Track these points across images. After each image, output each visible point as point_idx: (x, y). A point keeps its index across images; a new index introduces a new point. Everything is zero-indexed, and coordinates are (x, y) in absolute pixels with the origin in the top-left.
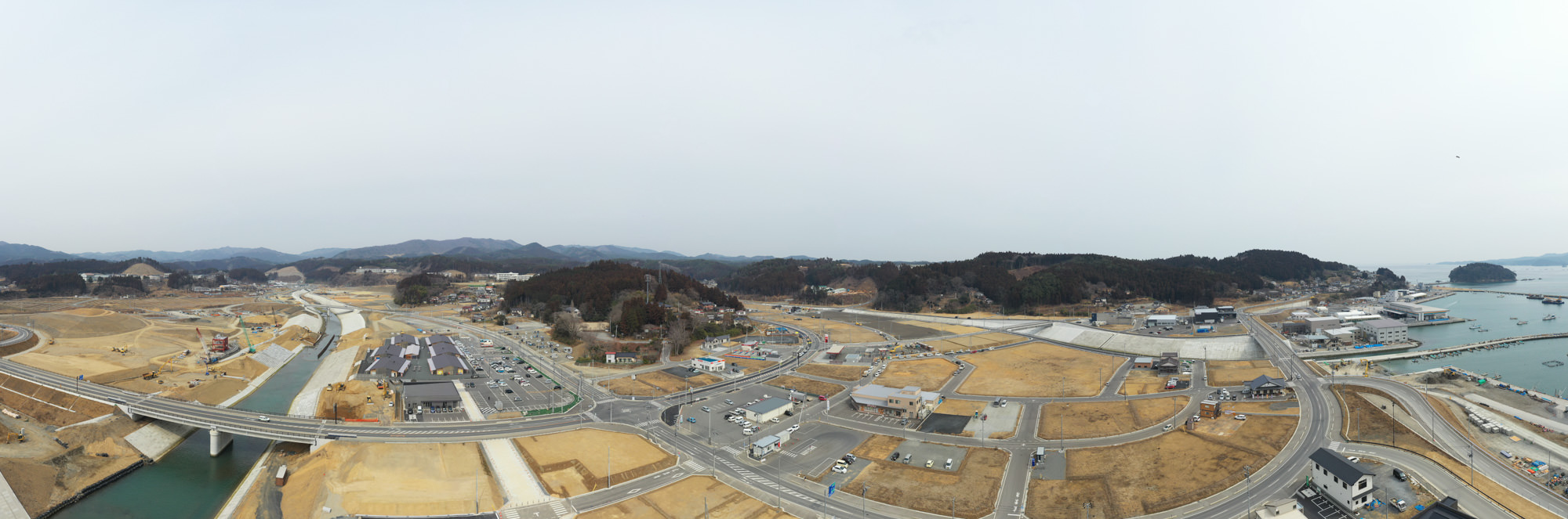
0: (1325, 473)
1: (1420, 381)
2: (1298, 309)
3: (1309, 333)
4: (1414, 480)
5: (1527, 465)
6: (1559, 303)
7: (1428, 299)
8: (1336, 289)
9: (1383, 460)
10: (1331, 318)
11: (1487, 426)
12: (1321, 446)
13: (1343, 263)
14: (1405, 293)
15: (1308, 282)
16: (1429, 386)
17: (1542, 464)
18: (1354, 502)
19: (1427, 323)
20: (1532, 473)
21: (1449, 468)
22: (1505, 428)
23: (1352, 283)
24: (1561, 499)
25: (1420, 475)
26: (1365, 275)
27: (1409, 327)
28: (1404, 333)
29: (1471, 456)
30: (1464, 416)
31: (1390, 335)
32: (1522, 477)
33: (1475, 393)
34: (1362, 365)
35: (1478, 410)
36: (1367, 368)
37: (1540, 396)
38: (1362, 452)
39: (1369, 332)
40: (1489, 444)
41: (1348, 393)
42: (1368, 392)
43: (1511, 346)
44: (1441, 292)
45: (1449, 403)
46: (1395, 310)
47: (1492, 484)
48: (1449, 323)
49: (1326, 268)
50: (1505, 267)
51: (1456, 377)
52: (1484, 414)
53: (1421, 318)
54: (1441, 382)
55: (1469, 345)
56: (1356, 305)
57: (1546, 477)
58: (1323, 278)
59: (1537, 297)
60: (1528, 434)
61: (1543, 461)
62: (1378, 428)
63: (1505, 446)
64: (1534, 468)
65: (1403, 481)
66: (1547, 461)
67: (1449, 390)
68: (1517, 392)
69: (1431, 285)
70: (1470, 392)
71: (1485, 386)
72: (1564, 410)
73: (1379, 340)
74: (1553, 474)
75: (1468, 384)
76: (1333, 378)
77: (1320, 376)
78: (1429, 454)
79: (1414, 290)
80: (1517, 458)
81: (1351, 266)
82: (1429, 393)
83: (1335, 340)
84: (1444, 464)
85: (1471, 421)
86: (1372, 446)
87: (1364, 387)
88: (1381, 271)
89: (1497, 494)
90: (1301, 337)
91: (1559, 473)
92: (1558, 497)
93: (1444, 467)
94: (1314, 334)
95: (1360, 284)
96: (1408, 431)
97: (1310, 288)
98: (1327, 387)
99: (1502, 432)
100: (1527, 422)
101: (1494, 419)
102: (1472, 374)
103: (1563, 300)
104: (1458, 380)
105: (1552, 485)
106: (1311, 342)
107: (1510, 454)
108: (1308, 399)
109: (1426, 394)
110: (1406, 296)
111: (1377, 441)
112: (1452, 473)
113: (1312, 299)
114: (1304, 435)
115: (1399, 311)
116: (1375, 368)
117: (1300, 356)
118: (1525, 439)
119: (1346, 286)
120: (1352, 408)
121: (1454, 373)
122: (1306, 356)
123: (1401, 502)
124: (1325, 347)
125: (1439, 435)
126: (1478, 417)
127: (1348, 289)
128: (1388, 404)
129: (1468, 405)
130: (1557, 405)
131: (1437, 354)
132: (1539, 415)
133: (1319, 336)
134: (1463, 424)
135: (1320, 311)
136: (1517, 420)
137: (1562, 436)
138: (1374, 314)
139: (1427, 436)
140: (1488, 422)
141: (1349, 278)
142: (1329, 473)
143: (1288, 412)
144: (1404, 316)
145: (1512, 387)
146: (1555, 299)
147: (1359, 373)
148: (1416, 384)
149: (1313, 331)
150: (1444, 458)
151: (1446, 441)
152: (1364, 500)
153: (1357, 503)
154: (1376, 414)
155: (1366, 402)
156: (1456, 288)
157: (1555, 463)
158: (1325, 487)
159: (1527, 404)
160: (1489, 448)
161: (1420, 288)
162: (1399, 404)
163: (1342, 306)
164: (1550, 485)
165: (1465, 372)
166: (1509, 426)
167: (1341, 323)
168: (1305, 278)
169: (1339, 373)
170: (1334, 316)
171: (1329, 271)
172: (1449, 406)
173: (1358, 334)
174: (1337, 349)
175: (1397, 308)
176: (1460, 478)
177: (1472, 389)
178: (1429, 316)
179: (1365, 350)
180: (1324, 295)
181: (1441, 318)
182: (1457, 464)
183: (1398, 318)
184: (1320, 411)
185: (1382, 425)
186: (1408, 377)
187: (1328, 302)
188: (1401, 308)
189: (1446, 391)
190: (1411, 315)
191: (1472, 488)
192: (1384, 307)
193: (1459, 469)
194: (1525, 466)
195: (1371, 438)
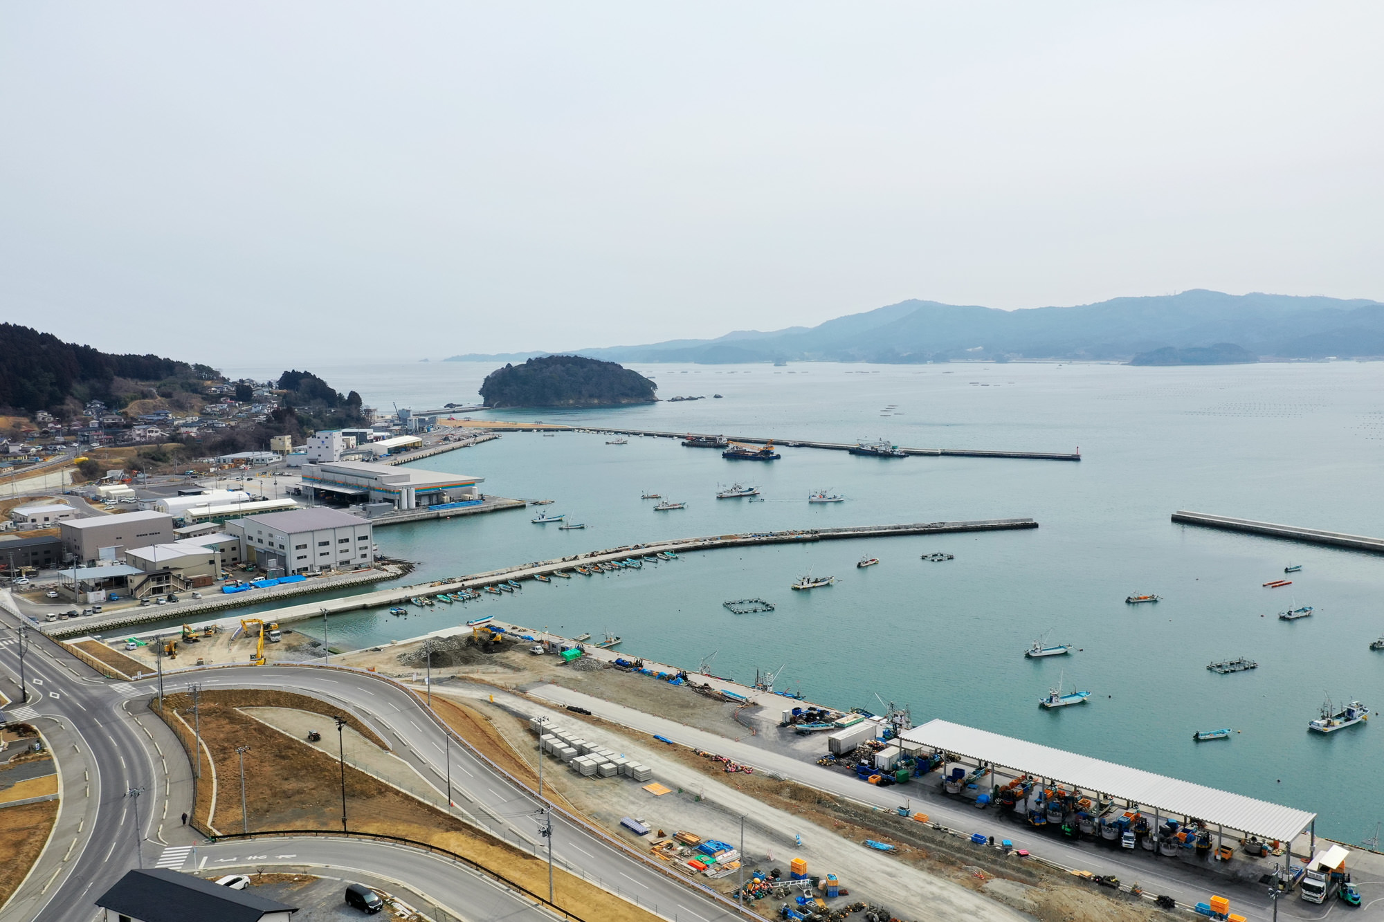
1: (409, 662)
2: (32, 499)
3: (77, 562)
4: (401, 906)
5: (687, 851)
6: (766, 457)
7: (428, 452)
8: (156, 433)
9: (315, 871)
10: (148, 515)
11: (586, 761)
12: (132, 864)
13: (174, 359)
14: (362, 439)
15: (62, 417)
16: (436, 673)
17: (724, 847)
19: (424, 513)
20: (699, 870)
21: (493, 866)
22: (631, 765)
23: (205, 415)
25: (418, 892)
26: (244, 392)
27: (376, 527)
28: (363, 543)
29: (547, 833)
30: (528, 739)
31: (324, 549)
32: (675, 878)
33: (553, 682)
34: (248, 634)
35: (562, 724)
36: (260, 641)
37: (718, 686)
38: (255, 861)
39: (264, 546)
40: (592, 803)
41: (209, 713)
42: (268, 704)
43: (647, 564)
44: (458, 433)
45: (489, 711)
46: (334, 483)
47: (601, 898)
48: (483, 513)
50: (626, 366)
51: (505, 645)
52: (578, 732)
53: (409, 501)
54: (466, 661)
55: (537, 565)
56: (221, 474)
57: (734, 878)
58: (112, 403)
59: (711, 443)
61: (726, 842)
62: (300, 792)
63: (631, 807)
64: (705, 858)
65: (374, 912)
66: (735, 842)
67: (487, 678)
68: (662, 677)
69: (433, 415)
71: (580, 663)
72: (779, 719)
73: (294, 564)
74: (752, 871)
75: (535, 661)
76: (161, 678)
77: (119, 679)
78: (437, 837)
79: (386, 429)
80: (661, 835)
81: (200, 368)
82: (436, 689)
83: (161, 576)
84: (479, 860)
85: (545, 751)
86: (286, 839)
87: (256, 692)
88: (291, 380)
89: (613, 920)
90: (50, 579)
91: (765, 870)
93: (478, 866)
94: (92, 563)
95: (231, 417)
96: (383, 789)
97: (70, 433)
98: (143, 705)
99: (625, 774)
100: (686, 749)
101: (604, 743)
102: (545, 637)
103: (777, 450)
104: (508, 654)
105: (749, 897)
106: (84, 587)
107: (645, 826)
108: (84, 746)
109: (427, 694)
110: (366, 447)
111: (298, 825)
112: (499, 877)
113: (81, 465)
114: (77, 846)
115: (346, 485)
116: (285, 640)
117: (52, 632)
118: (680, 790)
119: (188, 423)
120: (223, 750)
121: (499, 636)
122: (70, 629)
124: (130, 596)
125: (464, 790)
126: (563, 740)
127: (194, 432)
128: (326, 727)
129: (536, 713)
130: (761, 708)
131: (454, 593)
132: (717, 733)
133: (108, 568)
134: (524, 760)
135: (109, 497)
136: (662, 744)
137: (774, 784)
138: (277, 496)
139: (435, 797)
140: (589, 751)
141: (196, 401)
143: (20, 792)
144: (362, 499)
145: (647, 666)
146: (757, 448)
147: (241, 655)
148: (401, 670)
149: (87, 554)
150: (479, 844)
151: (483, 806)
154: (294, 756)
155: (262, 729)
156: (502, 420)
157: (757, 845)
159: (685, 705)
160: (594, 815)
161: (402, 423)
162: (356, 726)
163: (178, 480)
164: (744, 899)
165: (529, 634)
166: (641, 759)
167: (177, 527)
168: (53, 403)
169: (182, 663)
170: (156, 509)
171: (130, 384)
172: (488, 718)
173: (230, 555)
174: (170, 599)
175: (340, 478)
176: (520, 889)
177: (546, 675)
178: (430, 496)
179: (254, 594)
180: (119, 454)
181: (463, 501)
182: (512, 856)
183: (346, 505)
184: (126, 774)
185: (311, 785)
186: (378, 656)
187: (132, 471)
188: (350, 480)
189: (480, 683)
190: (380, 496)
191: (550, 910)
192: (304, 478)
193: (517, 868)
194: (681, 854)
195: (281, 821)
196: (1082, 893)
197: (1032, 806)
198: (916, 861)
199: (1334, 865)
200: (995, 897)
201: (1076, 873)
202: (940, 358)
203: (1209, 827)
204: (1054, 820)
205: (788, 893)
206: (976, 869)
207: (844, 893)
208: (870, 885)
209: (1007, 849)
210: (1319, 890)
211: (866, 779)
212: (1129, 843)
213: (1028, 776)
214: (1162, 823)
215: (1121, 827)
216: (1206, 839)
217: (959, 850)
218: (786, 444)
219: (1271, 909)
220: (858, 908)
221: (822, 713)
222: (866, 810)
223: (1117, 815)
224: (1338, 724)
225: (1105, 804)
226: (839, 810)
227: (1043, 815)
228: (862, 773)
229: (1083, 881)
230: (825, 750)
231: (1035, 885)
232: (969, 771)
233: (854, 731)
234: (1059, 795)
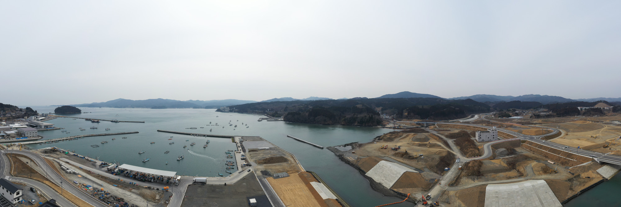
0: (3, 188)
1: (42, 153)
4: (38, 192)
5: (84, 187)
6: (98, 122)
7: (46, 120)
8: (9, 115)
9: (26, 184)
10: (7, 127)
11: (68, 171)
13: (12, 105)
14: (37, 117)
16: (46, 154)
17: (90, 186)
18: (14, 200)
19: (45, 129)
20: (86, 190)
21: (53, 187)
22: (75, 172)
23: (16, 113)
24: (97, 200)
25: (41, 190)
26: (21, 110)
27: (38, 131)
28: (36, 133)
29: (61, 183)
30: (59, 166)
31: (30, 134)
32: (82, 192)
33: (64, 157)
34: (19, 146)
35: (65, 164)
36: (21, 147)
37: (90, 159)
38: (18, 181)
39: (22, 133)
40: (69, 178)
41: (13, 157)
42: (21, 156)
43: (79, 139)
44: (51, 117)
45: (53, 161)
46: (32, 124)
47: (70, 194)
49: (6, 107)
50: (77, 108)
51: (57, 151)
52: (67, 166)
53: (43, 127)
54: (50, 153)
55: (62, 138)
56: (17, 122)
57: (92, 192)
58: (4, 111)
59: (89, 120)
60: (84, 174)
61: (90, 185)
63: (75, 179)
64: (87, 188)
65: (34, 192)
66: (92, 186)
68: (81, 157)
69: (47, 114)
70: (62, 157)
71: (68, 155)
72: (99, 165)
73: (26, 136)
74: (95, 190)
75: (61, 154)
76: (7, 151)
77: (2, 150)
78: (45, 181)
79: (40, 116)
80: (80, 184)
81: (15, 106)
82: (45, 157)
83: (8, 135)
84: (51, 186)
85: (62, 169)
86: (22, 178)
87: (20, 155)
88: (28, 108)
89: (72, 198)
91: (97, 190)
92: (96, 200)
93: (51, 187)
95: (19, 114)
96: (37, 172)
98: (5, 154)
99: (74, 173)
100: (84, 170)
101: (71, 168)
102: (63, 150)
103: (100, 121)
104: (57, 152)
105: (94, 195)
107: (78, 182)
110: (37, 119)
111: (24, 176)
112: (54, 189)
115: (34, 124)
116: (24, 147)
118: (83, 176)
119: (13, 114)
120: (15, 163)
121: (56, 149)
123: (33, 201)
124: (4, 138)
125: (49, 174)
126: (65, 167)
127: (14, 115)
128: (29, 161)
129: (61, 162)
130: (97, 163)
131: (49, 142)
132: (89, 167)
133: (2, 134)
134: (59, 170)
135: (3, 124)
136: (80, 169)
137: (98, 175)
138: (24, 125)
139: (44, 174)
140: (69, 169)
141: (15, 111)
142: (4, 188)
144: (36, 126)
145: (79, 155)
146: (97, 121)
147: (18, 149)
148: (40, 153)
150: (51, 183)
151: (52, 177)
152: (18, 199)
153: (15, 201)
154: (24, 165)
155: (20, 160)
156: (57, 116)
157: (95, 186)
158: (3, 194)
159: (85, 162)
160: (69, 180)
161: (43, 115)
162: (33, 162)
163: (12, 122)
164: (93, 195)
165: (60, 149)
166: (77, 171)
167: (11, 129)
169: (10, 149)
170: (9, 126)
171: (6, 108)
172: (53, 163)
173: (17, 134)
174: (9, 139)
175: (33, 123)
176: (57, 192)
177: (63, 156)
178: (46, 127)
179: (20, 140)
180: (4, 118)
181: (51, 128)
182: (56, 186)
183: (34, 127)
184: (2, 164)
185: (26, 170)
186: (37, 151)
187: (6, 120)
188: (35, 124)
189: (52, 157)
190: (39, 126)
191: (61, 196)
192: (28, 123)
193: (57, 188)
194: (83, 187)
195: (22, 175)
196: (146, 190)
197: (138, 177)
198: (121, 188)
199: (179, 179)
200: (133, 193)
201: (145, 187)
202: (124, 107)
203: (163, 176)
204: (142, 179)
205: (100, 194)
206: (130, 188)
207: (109, 194)
208: (114, 192)
209: (135, 184)
210: (177, 183)
211: (113, 174)
212: (152, 181)
213: (138, 172)
214: (157, 177)
215: (151, 178)
216: (163, 178)
217: (128, 185)
218: (101, 120)
219: (171, 187)
220: (112, 196)
221: (106, 164)
222: (113, 179)
223: (151, 177)
224: (180, 159)
225: (149, 175)
226: (109, 180)
227: (140, 178)
228: (112, 173)
229: (146, 188)
230: (107, 170)
231: (139, 190)
232: (129, 172)
233: (111, 166)
234: (142, 175)
